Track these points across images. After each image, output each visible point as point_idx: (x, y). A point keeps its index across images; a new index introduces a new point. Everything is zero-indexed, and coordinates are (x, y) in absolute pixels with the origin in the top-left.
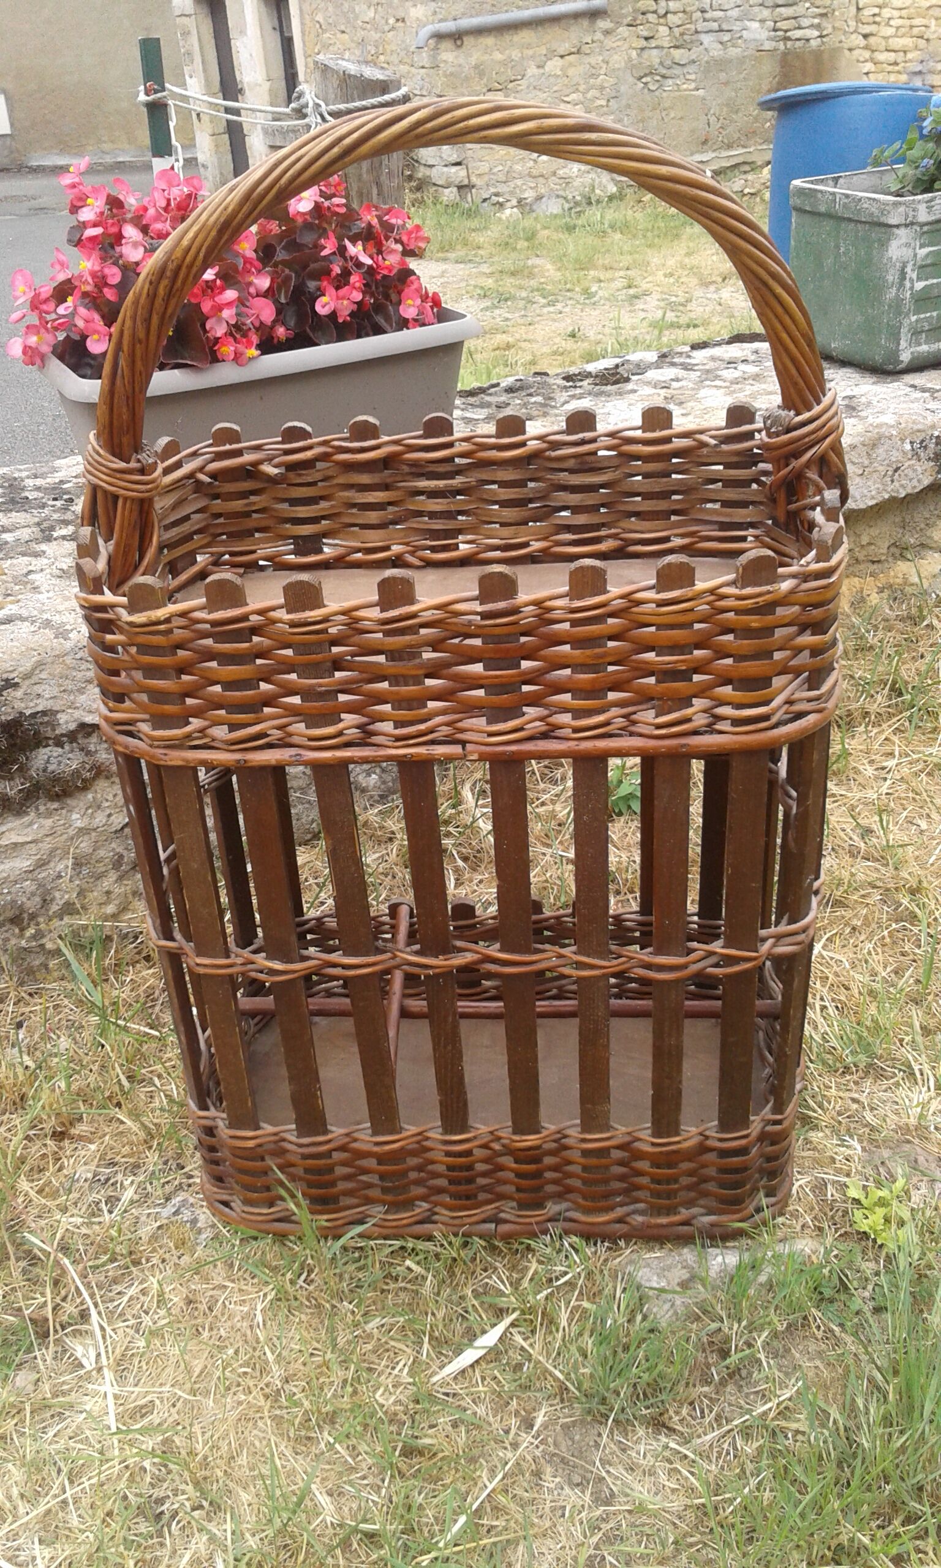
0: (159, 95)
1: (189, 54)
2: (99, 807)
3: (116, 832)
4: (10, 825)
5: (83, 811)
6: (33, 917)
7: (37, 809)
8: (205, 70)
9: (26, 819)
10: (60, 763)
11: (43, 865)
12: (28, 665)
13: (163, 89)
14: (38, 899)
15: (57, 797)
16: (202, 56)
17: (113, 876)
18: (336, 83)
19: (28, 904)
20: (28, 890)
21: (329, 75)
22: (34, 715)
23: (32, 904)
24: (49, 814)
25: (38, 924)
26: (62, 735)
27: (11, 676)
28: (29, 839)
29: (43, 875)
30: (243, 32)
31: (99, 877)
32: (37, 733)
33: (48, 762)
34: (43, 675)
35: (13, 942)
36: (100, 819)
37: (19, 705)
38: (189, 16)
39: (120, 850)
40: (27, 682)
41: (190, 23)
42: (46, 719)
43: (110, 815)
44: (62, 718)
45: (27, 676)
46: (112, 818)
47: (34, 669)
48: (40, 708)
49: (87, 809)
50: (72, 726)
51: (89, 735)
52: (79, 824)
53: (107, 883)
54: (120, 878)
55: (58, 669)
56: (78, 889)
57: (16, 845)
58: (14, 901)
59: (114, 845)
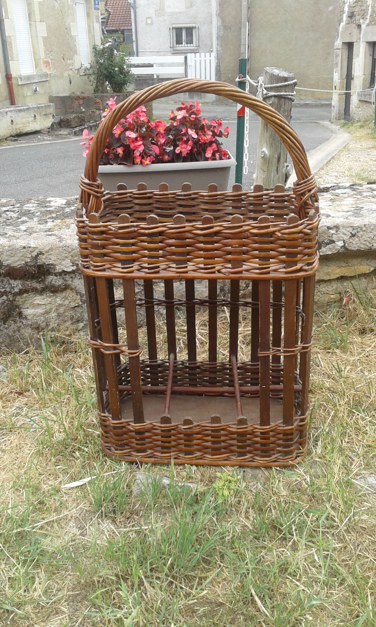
0: (243, 79)
1: (337, 63)
2: (67, 299)
3: (72, 308)
4: (38, 298)
5: (61, 299)
6: (43, 329)
7: (46, 294)
8: (341, 70)
9: (43, 297)
10: (56, 282)
11: (47, 313)
12: (47, 249)
13: (245, 77)
14: (45, 324)
15: (53, 292)
16: (341, 64)
17: (70, 322)
18: (268, 77)
19: (42, 324)
20: (42, 320)
21: (267, 74)
22: (48, 265)
23: (43, 325)
24: (50, 297)
25: (44, 332)
26: (57, 273)
27: (42, 251)
28: (43, 303)
29: (47, 316)
30: (358, 56)
31: (65, 321)
32: (48, 270)
33: (52, 280)
34: (52, 253)
35: (35, 335)
36: (67, 302)
37: (44, 261)
38: (339, 49)
39: (73, 314)
40: (47, 254)
41: (339, 52)
42: (52, 267)
43: (70, 302)
44: (57, 267)
45: (47, 252)
46: (71, 303)
47: (49, 250)
48: (50, 263)
49: (63, 298)
50: (60, 271)
51: (65, 275)
52: (59, 302)
53: (68, 324)
54: (72, 324)
55: (57, 252)
56: (57, 324)
57: (39, 304)
58: (37, 322)
59: (71, 312)
